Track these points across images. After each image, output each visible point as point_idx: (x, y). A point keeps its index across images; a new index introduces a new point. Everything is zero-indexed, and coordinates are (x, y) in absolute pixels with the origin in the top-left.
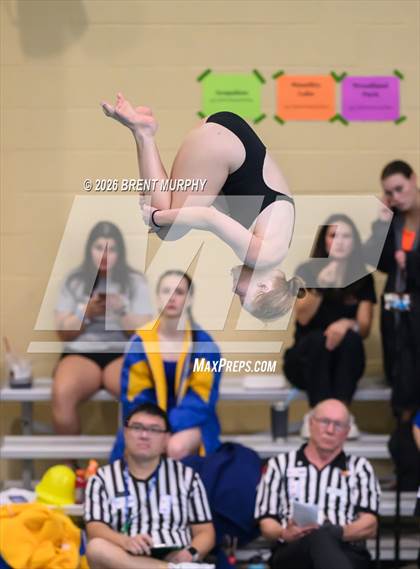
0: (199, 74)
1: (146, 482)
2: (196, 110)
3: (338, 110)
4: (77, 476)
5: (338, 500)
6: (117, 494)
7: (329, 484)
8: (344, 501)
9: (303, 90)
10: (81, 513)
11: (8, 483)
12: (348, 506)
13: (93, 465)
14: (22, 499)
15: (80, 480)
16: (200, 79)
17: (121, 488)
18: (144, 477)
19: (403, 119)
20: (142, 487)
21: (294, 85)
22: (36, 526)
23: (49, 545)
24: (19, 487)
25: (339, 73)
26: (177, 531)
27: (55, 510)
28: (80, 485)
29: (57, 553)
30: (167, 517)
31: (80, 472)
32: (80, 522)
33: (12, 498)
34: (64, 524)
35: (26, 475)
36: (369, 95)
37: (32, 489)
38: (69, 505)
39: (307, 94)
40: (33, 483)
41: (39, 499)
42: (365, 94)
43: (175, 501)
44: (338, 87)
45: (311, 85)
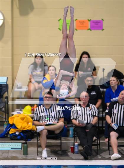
0: (59, 20)
1: (49, 109)
2: (58, 27)
3: (89, 28)
4: (32, 108)
5: (89, 114)
6: (42, 112)
7: (87, 111)
8: (91, 114)
9: (82, 23)
10: (33, 116)
11: (16, 110)
12: (91, 115)
13: (35, 106)
14: (20, 113)
15: (32, 109)
16: (59, 21)
17: (43, 111)
18: (48, 108)
19: (104, 29)
20: (47, 110)
21: (80, 22)
22: (23, 119)
23: (26, 123)
24: (19, 111)
25: (89, 19)
26: (56, 120)
27: (27, 115)
28: (33, 110)
29: (28, 125)
30: (53, 117)
31: (32, 107)
32: (32, 118)
33: (17, 113)
34: (29, 118)
35: (20, 107)
36: (96, 24)
37: (22, 111)
38: (30, 114)
39: (82, 24)
40: (22, 109)
41: (24, 113)
42: (95, 24)
43: (55, 113)
44: (89, 23)
45: (83, 22)
